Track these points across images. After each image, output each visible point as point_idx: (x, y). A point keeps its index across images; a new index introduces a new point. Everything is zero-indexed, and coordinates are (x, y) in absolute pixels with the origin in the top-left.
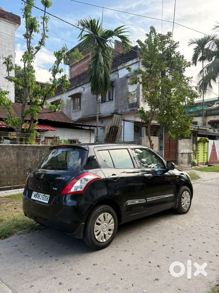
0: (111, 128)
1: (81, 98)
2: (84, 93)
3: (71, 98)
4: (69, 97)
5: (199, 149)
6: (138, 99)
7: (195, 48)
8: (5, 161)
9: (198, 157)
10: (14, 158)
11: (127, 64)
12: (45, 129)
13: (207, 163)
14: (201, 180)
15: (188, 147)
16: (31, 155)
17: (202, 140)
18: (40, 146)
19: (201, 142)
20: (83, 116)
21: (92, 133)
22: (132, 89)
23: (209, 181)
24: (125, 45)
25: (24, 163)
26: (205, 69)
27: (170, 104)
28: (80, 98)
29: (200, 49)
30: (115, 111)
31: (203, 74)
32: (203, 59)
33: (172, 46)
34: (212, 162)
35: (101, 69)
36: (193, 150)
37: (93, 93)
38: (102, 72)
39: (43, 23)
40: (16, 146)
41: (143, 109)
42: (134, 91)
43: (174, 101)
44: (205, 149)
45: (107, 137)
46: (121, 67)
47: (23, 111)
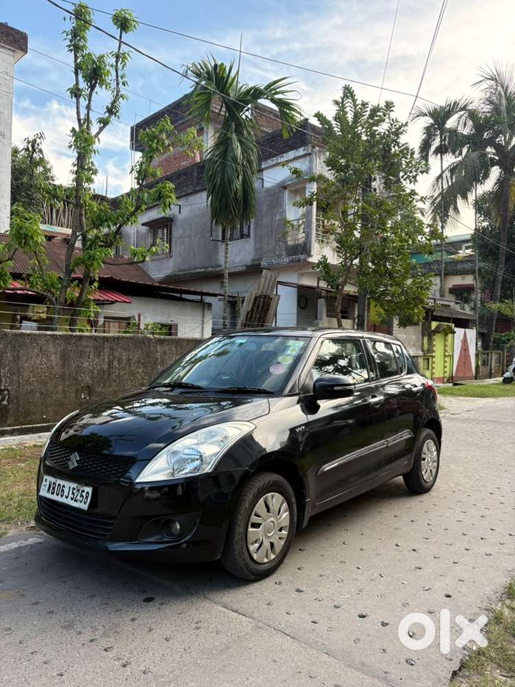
0: (256, 298)
1: (173, 229)
2: (180, 217)
3: (147, 228)
4: (143, 225)
5: (434, 348)
6: (308, 236)
7: (426, 126)
8: (37, 368)
9: (434, 365)
10: (56, 362)
11: (283, 157)
12: (110, 299)
13: (451, 379)
14: (446, 413)
15: (412, 343)
16: (91, 357)
17: (442, 328)
18: (110, 337)
19: (440, 333)
20: (176, 269)
21: (206, 311)
22: (293, 213)
23: (463, 415)
24: (286, 118)
25: (77, 374)
26: (447, 174)
27: (386, 251)
28: (171, 228)
29: (436, 128)
30: (254, 260)
31: (442, 183)
32: (441, 150)
33: (394, 130)
34: (462, 377)
35: (237, 170)
36: (423, 351)
37: (216, 222)
38: (238, 177)
39: (117, 66)
40: (60, 335)
41: (327, 260)
42: (299, 220)
43: (394, 245)
44: (446, 348)
45: (248, 319)
46: (270, 162)
47: (70, 258)
